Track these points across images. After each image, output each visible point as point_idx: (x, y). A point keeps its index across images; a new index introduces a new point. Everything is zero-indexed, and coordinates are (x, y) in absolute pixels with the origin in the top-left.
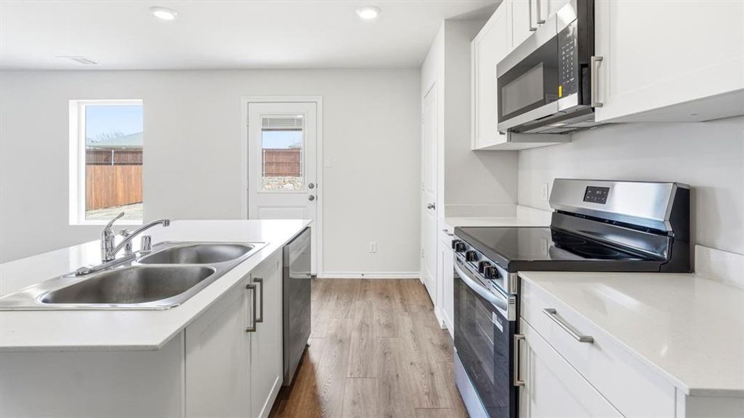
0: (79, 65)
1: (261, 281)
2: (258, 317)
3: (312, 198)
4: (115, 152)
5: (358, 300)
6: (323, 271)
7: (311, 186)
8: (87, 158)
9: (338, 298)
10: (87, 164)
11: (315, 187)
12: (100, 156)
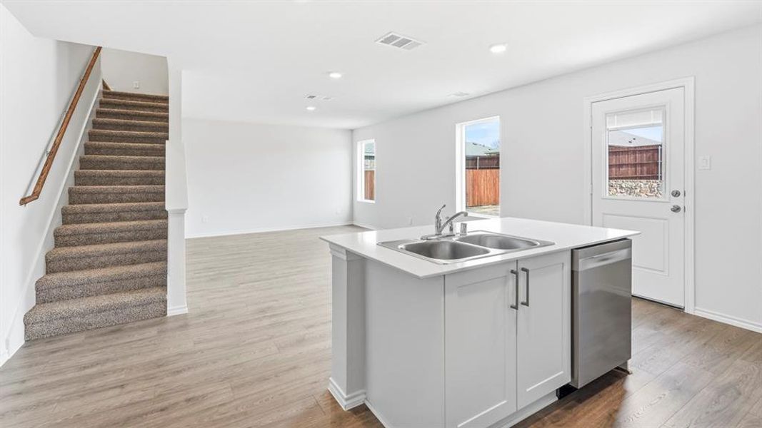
0: (459, 98)
1: (527, 271)
2: (522, 298)
3: (676, 209)
4: (480, 159)
5: (744, 359)
6: (695, 305)
7: (676, 194)
8: (467, 164)
9: (705, 344)
10: (466, 168)
11: (682, 194)
12: (472, 162)
